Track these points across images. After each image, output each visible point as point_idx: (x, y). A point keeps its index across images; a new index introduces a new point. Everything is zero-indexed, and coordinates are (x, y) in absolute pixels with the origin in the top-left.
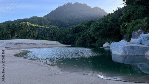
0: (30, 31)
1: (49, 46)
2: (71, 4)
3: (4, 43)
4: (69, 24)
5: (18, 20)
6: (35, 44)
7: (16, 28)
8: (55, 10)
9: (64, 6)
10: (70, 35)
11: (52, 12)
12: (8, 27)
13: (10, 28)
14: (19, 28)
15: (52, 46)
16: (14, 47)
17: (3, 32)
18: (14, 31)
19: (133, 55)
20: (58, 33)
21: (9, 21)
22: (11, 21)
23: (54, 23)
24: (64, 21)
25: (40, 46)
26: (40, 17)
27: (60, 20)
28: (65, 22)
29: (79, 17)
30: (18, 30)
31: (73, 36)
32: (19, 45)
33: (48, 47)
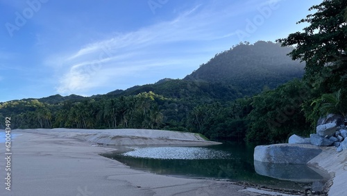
0: (149, 112)
1: (171, 143)
2: (247, 45)
3: (97, 136)
4: (240, 91)
5: (135, 87)
6: (146, 139)
7: (125, 105)
8: (209, 63)
9: (230, 52)
10: (233, 120)
11: (203, 67)
12: (113, 104)
13: (115, 107)
14: (131, 105)
15: (177, 142)
16: (110, 144)
17: (103, 114)
18: (121, 113)
19: (284, 162)
20: (209, 115)
21: (118, 91)
22: (121, 90)
23: (205, 91)
24: (229, 87)
25: (154, 143)
26: (178, 80)
27: (220, 84)
28: (233, 87)
29: (267, 74)
30: (128, 110)
31: (242, 122)
32: (119, 140)
33: (170, 145)
